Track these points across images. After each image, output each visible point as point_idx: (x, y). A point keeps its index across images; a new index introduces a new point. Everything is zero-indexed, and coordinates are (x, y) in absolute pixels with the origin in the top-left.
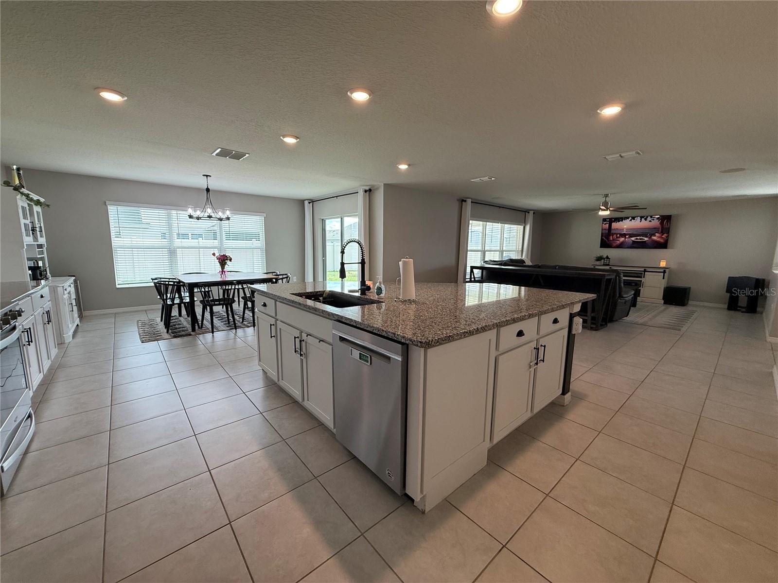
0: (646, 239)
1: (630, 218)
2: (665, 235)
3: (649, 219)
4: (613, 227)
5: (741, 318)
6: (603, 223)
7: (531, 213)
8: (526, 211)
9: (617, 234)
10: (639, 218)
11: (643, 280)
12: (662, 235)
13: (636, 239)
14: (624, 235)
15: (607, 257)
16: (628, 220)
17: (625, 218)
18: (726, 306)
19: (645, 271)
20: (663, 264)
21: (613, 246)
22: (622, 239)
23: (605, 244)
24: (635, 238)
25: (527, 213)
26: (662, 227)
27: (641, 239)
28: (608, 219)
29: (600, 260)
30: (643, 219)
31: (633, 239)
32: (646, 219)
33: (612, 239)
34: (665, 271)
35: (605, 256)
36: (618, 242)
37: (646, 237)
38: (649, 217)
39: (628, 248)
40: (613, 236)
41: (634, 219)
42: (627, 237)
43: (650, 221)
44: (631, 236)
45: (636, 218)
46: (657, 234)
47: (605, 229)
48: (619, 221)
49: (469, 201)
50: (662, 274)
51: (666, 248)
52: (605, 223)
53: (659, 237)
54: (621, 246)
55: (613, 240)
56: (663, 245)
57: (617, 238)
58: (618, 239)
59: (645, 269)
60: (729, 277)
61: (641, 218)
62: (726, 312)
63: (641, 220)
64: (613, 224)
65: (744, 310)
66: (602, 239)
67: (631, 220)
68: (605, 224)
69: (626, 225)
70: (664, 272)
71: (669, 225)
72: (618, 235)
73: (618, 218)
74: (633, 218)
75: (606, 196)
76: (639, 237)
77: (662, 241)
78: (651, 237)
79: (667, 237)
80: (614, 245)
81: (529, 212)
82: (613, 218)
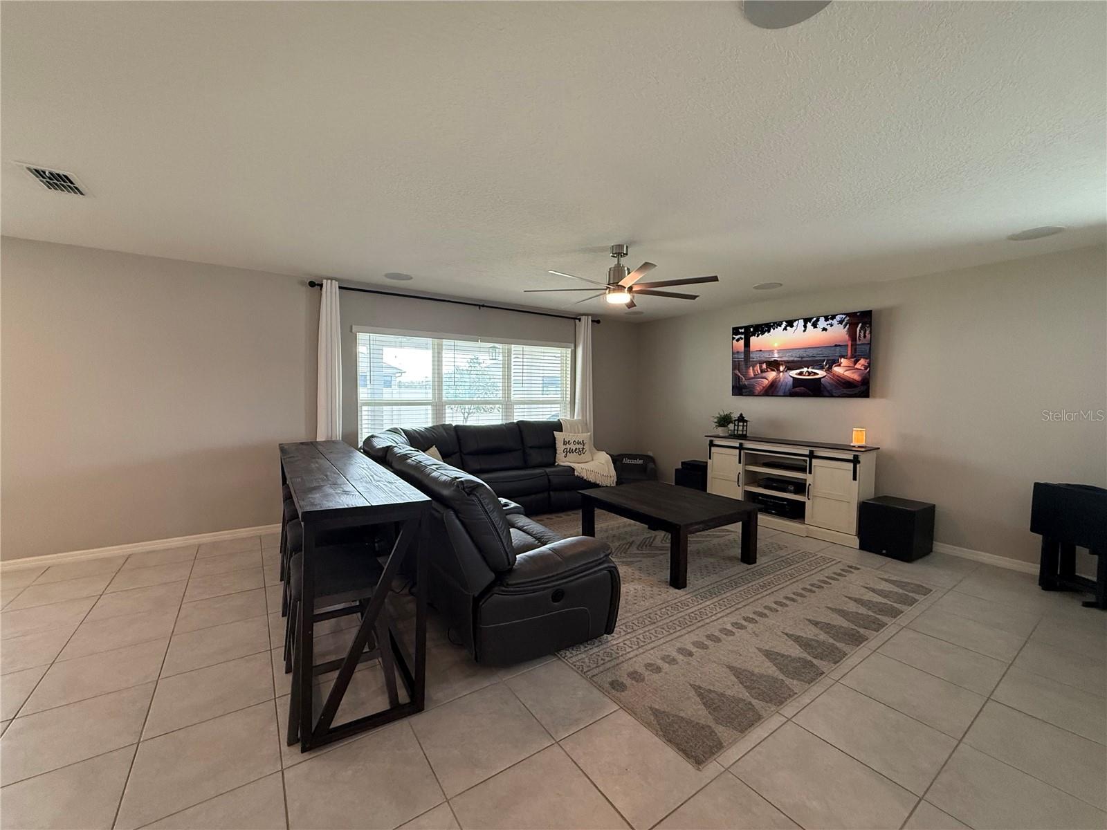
0: (821, 373)
1: (784, 323)
2: (862, 361)
3: (822, 323)
4: (752, 348)
6: (733, 338)
7: (587, 320)
9: (761, 363)
10: (801, 322)
11: (809, 478)
12: (856, 362)
13: (801, 374)
14: (774, 365)
15: (741, 419)
16: (780, 329)
17: (774, 323)
19: (812, 456)
20: (858, 437)
21: (757, 392)
22: (772, 375)
24: (798, 371)
25: (577, 321)
26: (854, 345)
27: (810, 374)
28: (741, 328)
29: (725, 426)
30: (809, 325)
31: (794, 373)
32: (815, 325)
33: (753, 375)
34: (856, 457)
35: (735, 416)
36: (765, 382)
37: (822, 368)
38: (822, 319)
39: (785, 396)
40: (753, 367)
41: (792, 326)
42: (782, 368)
43: (824, 329)
44: (791, 365)
45: (795, 324)
46: (842, 360)
48: (763, 333)
50: (851, 465)
51: (868, 396)
52: (737, 337)
53: (849, 368)
54: (772, 390)
55: (756, 376)
56: (860, 389)
57: (762, 371)
58: (764, 375)
59: (811, 452)
60: (1036, 484)
61: (806, 321)
63: (805, 326)
64: (751, 338)
66: (734, 376)
67: (785, 329)
68: (738, 340)
69: (775, 342)
70: (856, 461)
71: (868, 336)
72: (764, 366)
73: (760, 326)
74: (790, 324)
76: (805, 370)
77: (855, 376)
78: (830, 368)
79: (868, 367)
80: (759, 388)
81: (580, 320)
82: (752, 326)
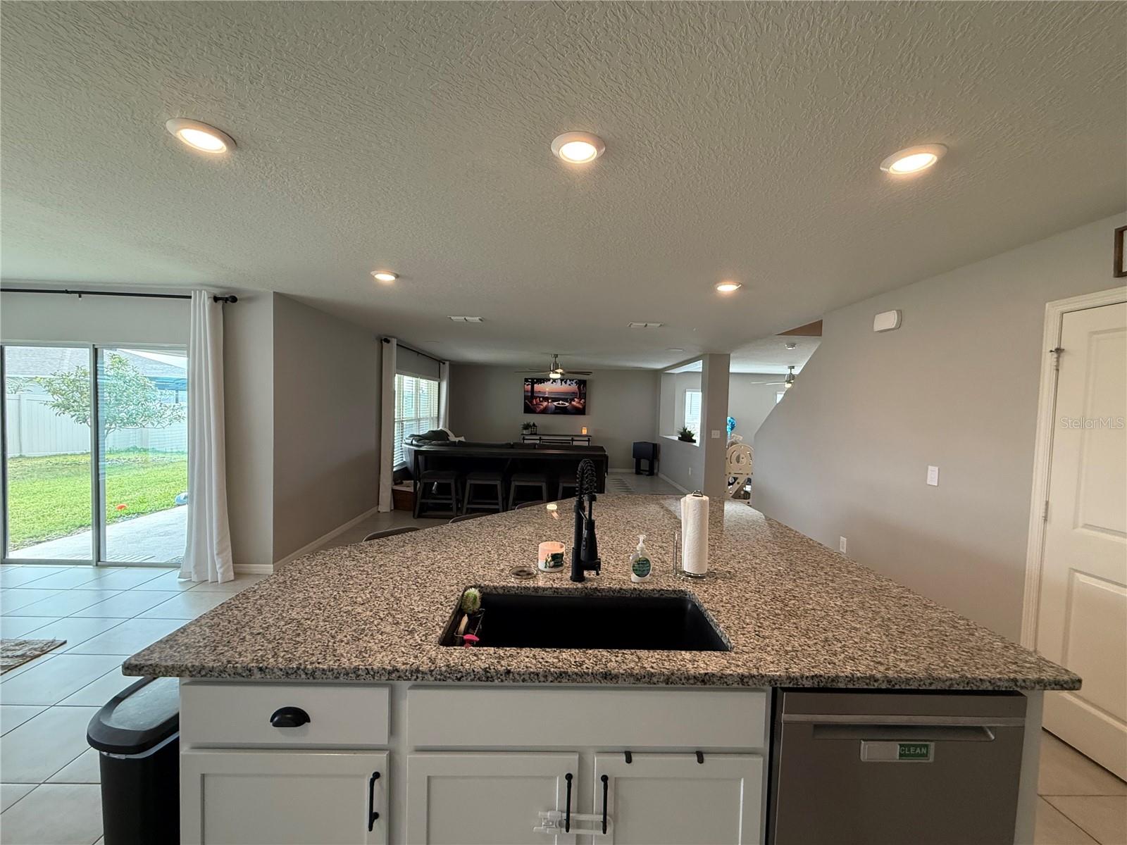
0: (567, 404)
1: (552, 380)
2: (582, 400)
3: (568, 382)
4: (535, 390)
5: (644, 480)
6: (525, 384)
7: (447, 363)
8: (440, 361)
9: (540, 397)
10: (559, 381)
12: (580, 400)
13: (559, 404)
14: (546, 399)
15: (534, 425)
16: (549, 383)
17: (546, 379)
18: (634, 470)
19: (572, 440)
20: (584, 432)
21: (537, 412)
22: (545, 404)
23: (528, 409)
24: (557, 403)
26: (580, 392)
27: (562, 404)
28: (529, 379)
29: (528, 429)
30: (563, 382)
31: (555, 403)
32: (566, 383)
33: (535, 403)
34: (589, 439)
35: (532, 424)
36: (542, 407)
37: (567, 402)
39: (551, 414)
40: (536, 399)
41: (555, 382)
42: (550, 401)
43: (569, 385)
44: (554, 400)
46: (575, 399)
47: (527, 391)
48: (541, 383)
49: (394, 342)
51: (584, 414)
52: (527, 383)
53: (578, 403)
54: (545, 411)
55: (537, 404)
56: (581, 411)
57: (540, 401)
58: (541, 403)
59: (572, 438)
60: (634, 443)
62: (635, 477)
64: (535, 385)
65: (647, 473)
66: (525, 403)
67: (552, 383)
68: (527, 385)
69: (547, 388)
70: (589, 441)
71: (585, 390)
72: (541, 399)
73: (539, 379)
75: (556, 356)
76: (561, 402)
77: (580, 406)
78: (571, 402)
79: (585, 403)
80: (538, 410)
81: (444, 363)
82: (535, 378)
